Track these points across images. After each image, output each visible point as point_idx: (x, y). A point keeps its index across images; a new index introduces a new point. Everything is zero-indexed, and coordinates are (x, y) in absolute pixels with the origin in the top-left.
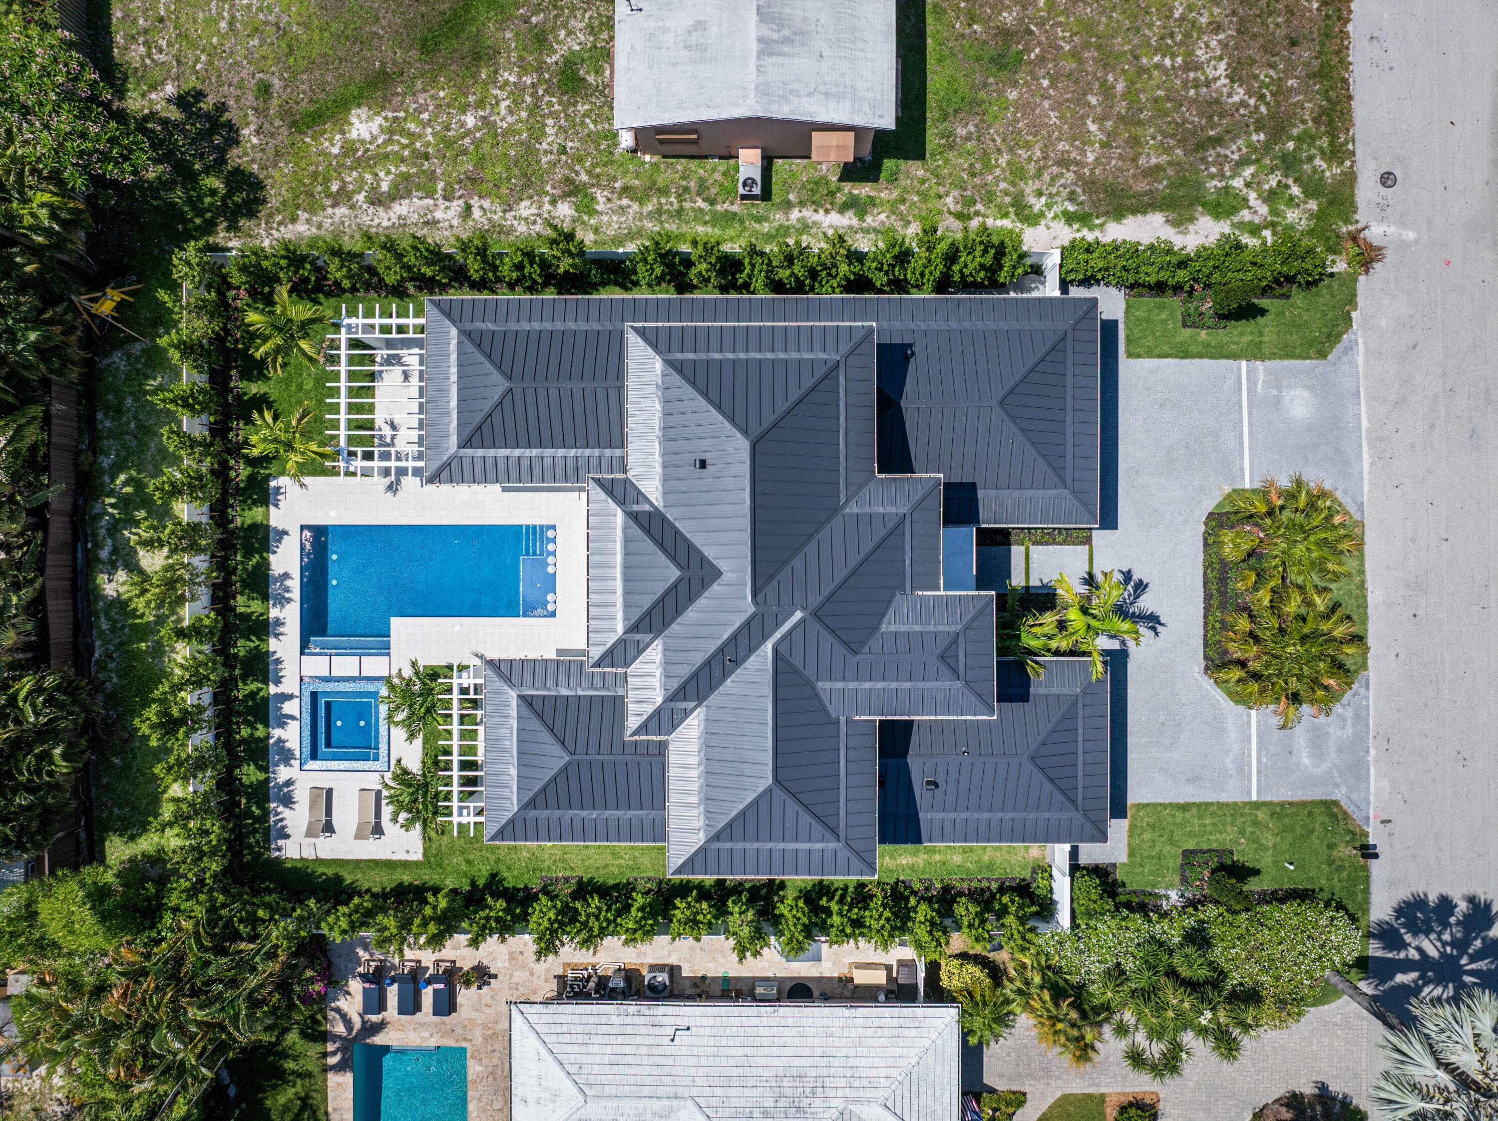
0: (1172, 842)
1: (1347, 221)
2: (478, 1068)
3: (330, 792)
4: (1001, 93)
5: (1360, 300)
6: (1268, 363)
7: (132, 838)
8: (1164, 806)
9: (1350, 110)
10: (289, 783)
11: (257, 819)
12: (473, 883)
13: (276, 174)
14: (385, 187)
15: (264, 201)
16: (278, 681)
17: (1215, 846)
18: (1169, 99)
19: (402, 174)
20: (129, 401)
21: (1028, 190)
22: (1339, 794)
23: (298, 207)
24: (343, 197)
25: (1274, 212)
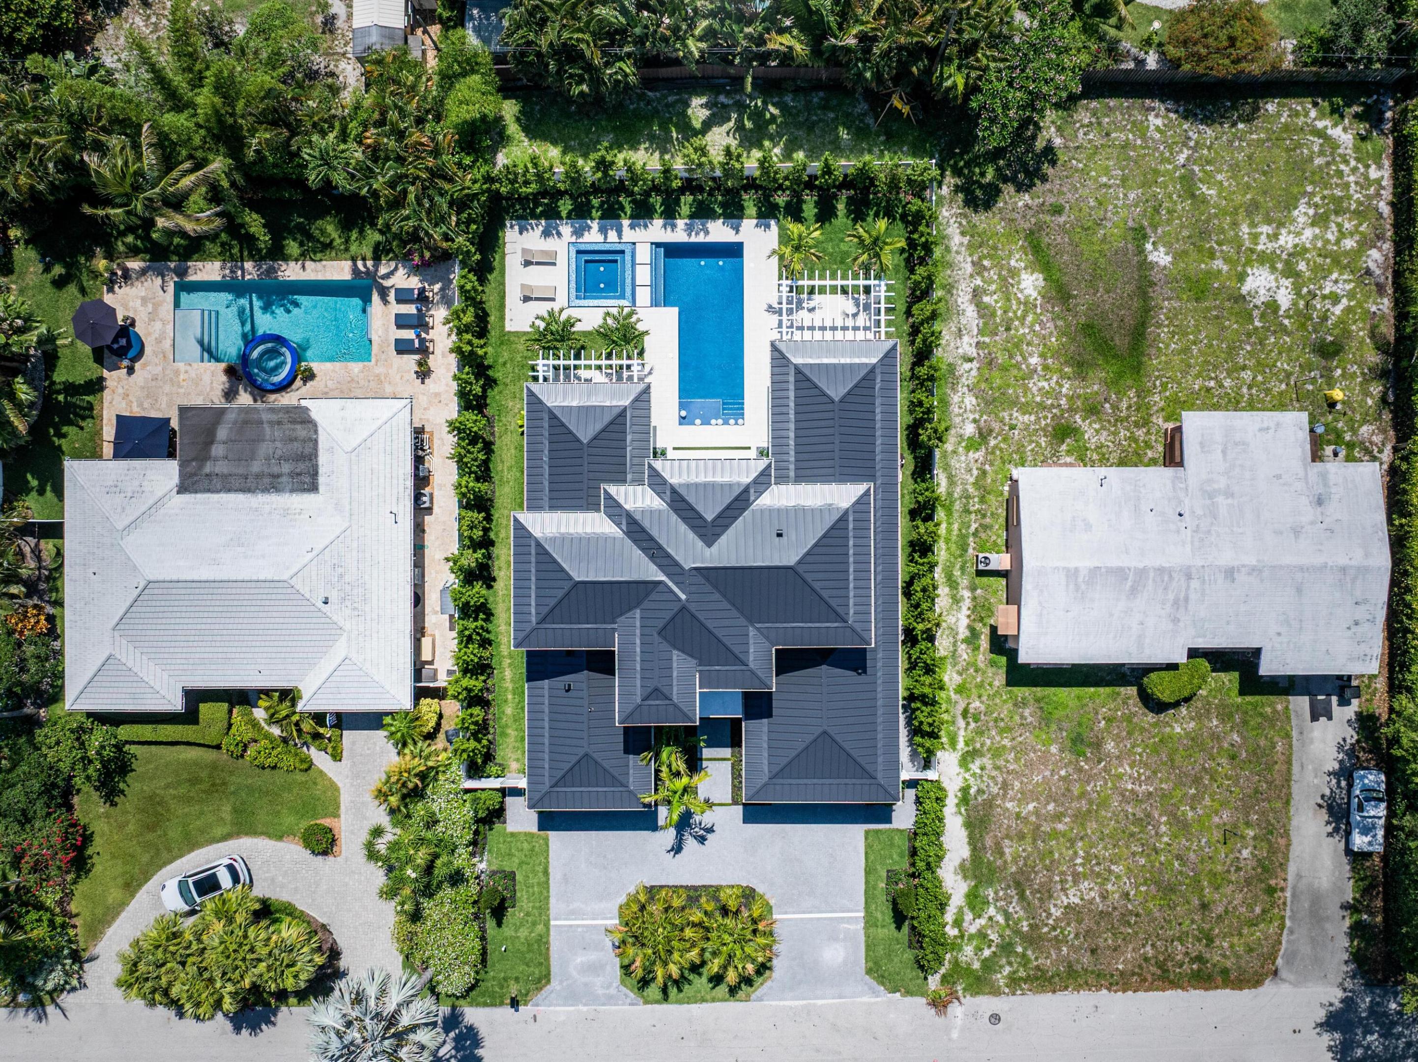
0: (521, 863)
1: (965, 990)
2: (356, 370)
3: (554, 264)
4: (1055, 741)
5: (909, 999)
6: (862, 932)
7: (518, 120)
8: (547, 858)
9: (1044, 991)
10: (559, 234)
11: (533, 211)
12: (489, 367)
13: (996, 220)
14: (986, 299)
15: (976, 212)
16: (632, 227)
17: (518, 894)
18: (1052, 862)
19: (995, 311)
20: (832, 115)
21: (985, 760)
22: (555, 984)
23: (972, 236)
24: (979, 268)
25: (971, 937)
